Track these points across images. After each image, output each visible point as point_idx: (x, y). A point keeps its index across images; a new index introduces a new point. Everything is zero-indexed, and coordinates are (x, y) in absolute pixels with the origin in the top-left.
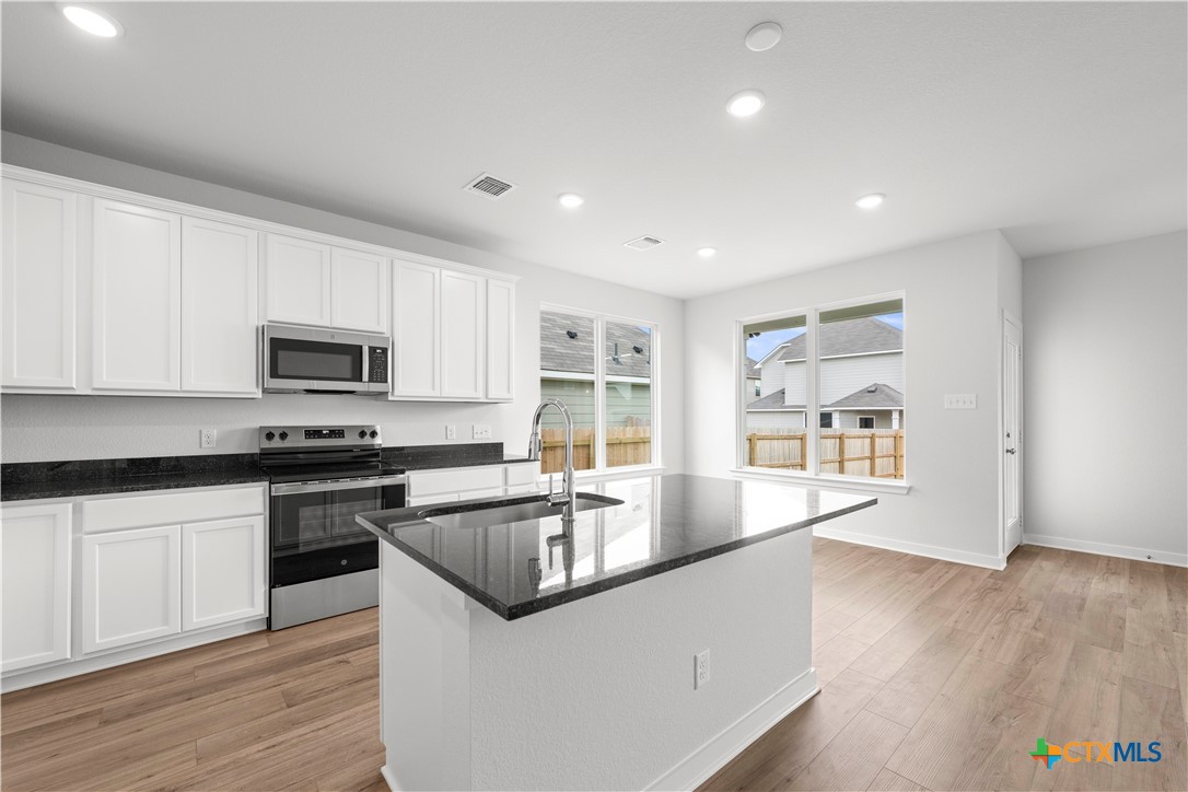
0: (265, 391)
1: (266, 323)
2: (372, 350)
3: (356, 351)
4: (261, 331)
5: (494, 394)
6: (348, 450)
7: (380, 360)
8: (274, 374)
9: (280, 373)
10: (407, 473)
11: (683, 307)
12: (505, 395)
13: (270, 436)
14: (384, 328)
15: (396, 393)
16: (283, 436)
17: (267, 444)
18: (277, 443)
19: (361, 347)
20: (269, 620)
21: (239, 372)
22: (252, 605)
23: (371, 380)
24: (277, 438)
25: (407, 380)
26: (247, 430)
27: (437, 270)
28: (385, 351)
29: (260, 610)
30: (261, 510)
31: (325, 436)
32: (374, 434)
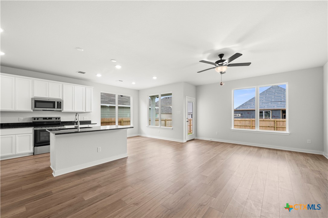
0: (33, 110)
1: (34, 97)
2: (58, 102)
3: (54, 103)
4: (32, 99)
5: (87, 111)
6: (53, 122)
7: (60, 105)
8: (35, 107)
9: (37, 107)
10: (65, 126)
11: (138, 92)
12: (90, 111)
13: (35, 119)
14: (61, 98)
15: (64, 110)
16: (38, 119)
17: (34, 121)
18: (36, 120)
19: (55, 102)
20: (34, 153)
21: (27, 106)
22: (30, 150)
23: (57, 108)
24: (36, 119)
25: (66, 108)
26: (29, 118)
27: (73, 86)
28: (61, 102)
29: (32, 151)
30: (32, 132)
31: (47, 119)
32: (59, 119)
